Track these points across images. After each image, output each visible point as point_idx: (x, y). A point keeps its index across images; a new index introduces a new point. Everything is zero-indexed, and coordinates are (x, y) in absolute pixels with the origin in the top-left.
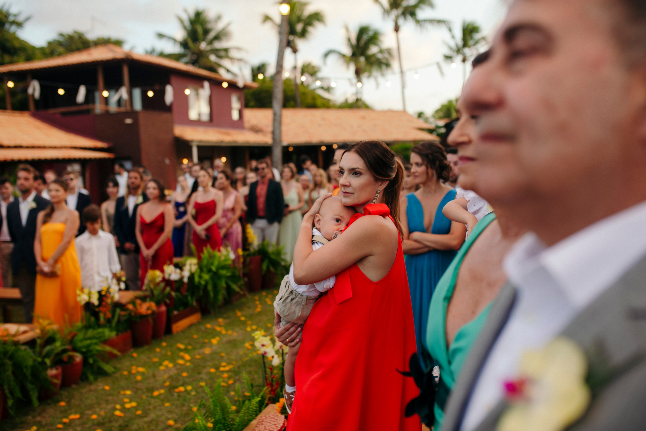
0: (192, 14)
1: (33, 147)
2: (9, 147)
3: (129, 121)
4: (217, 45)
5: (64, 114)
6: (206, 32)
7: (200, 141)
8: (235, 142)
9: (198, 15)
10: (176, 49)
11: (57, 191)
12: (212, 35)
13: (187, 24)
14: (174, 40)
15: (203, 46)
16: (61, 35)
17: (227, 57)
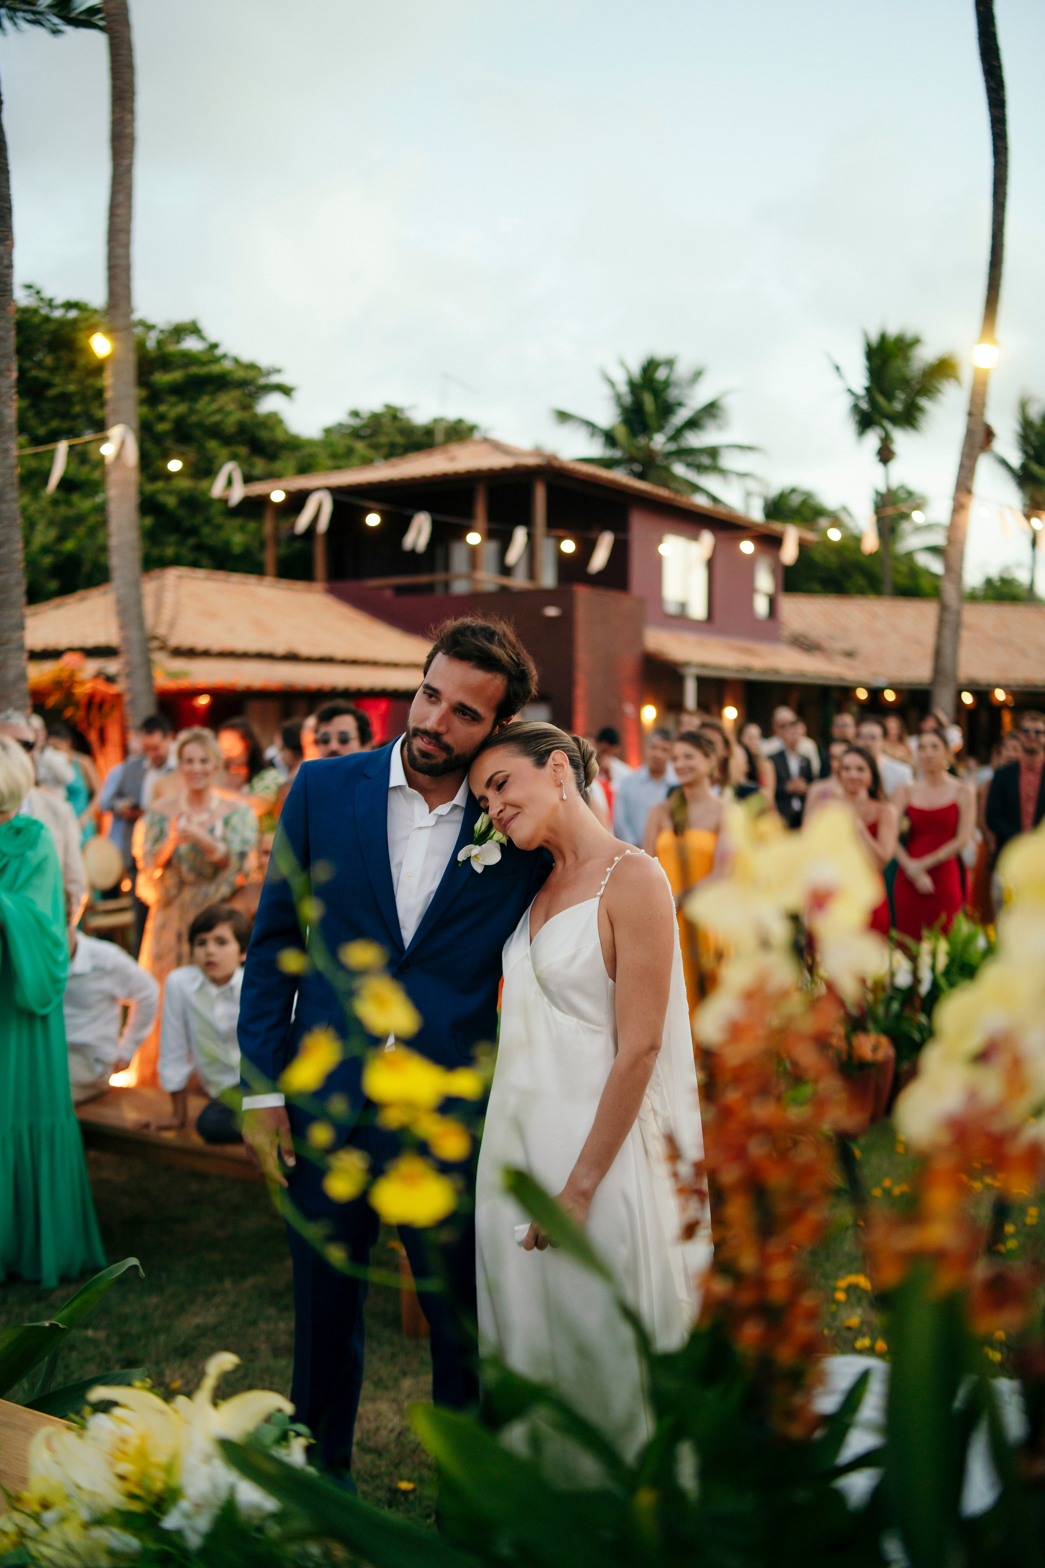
0: (636, 368)
1: (354, 662)
2: (309, 660)
3: (552, 612)
4: (695, 440)
5: (400, 590)
6: (667, 409)
7: (704, 666)
8: (776, 672)
9: (650, 367)
10: (596, 449)
11: (688, 756)
12: (682, 416)
13: (623, 388)
14: (591, 426)
15: (659, 441)
16: (355, 414)
17: (715, 469)
